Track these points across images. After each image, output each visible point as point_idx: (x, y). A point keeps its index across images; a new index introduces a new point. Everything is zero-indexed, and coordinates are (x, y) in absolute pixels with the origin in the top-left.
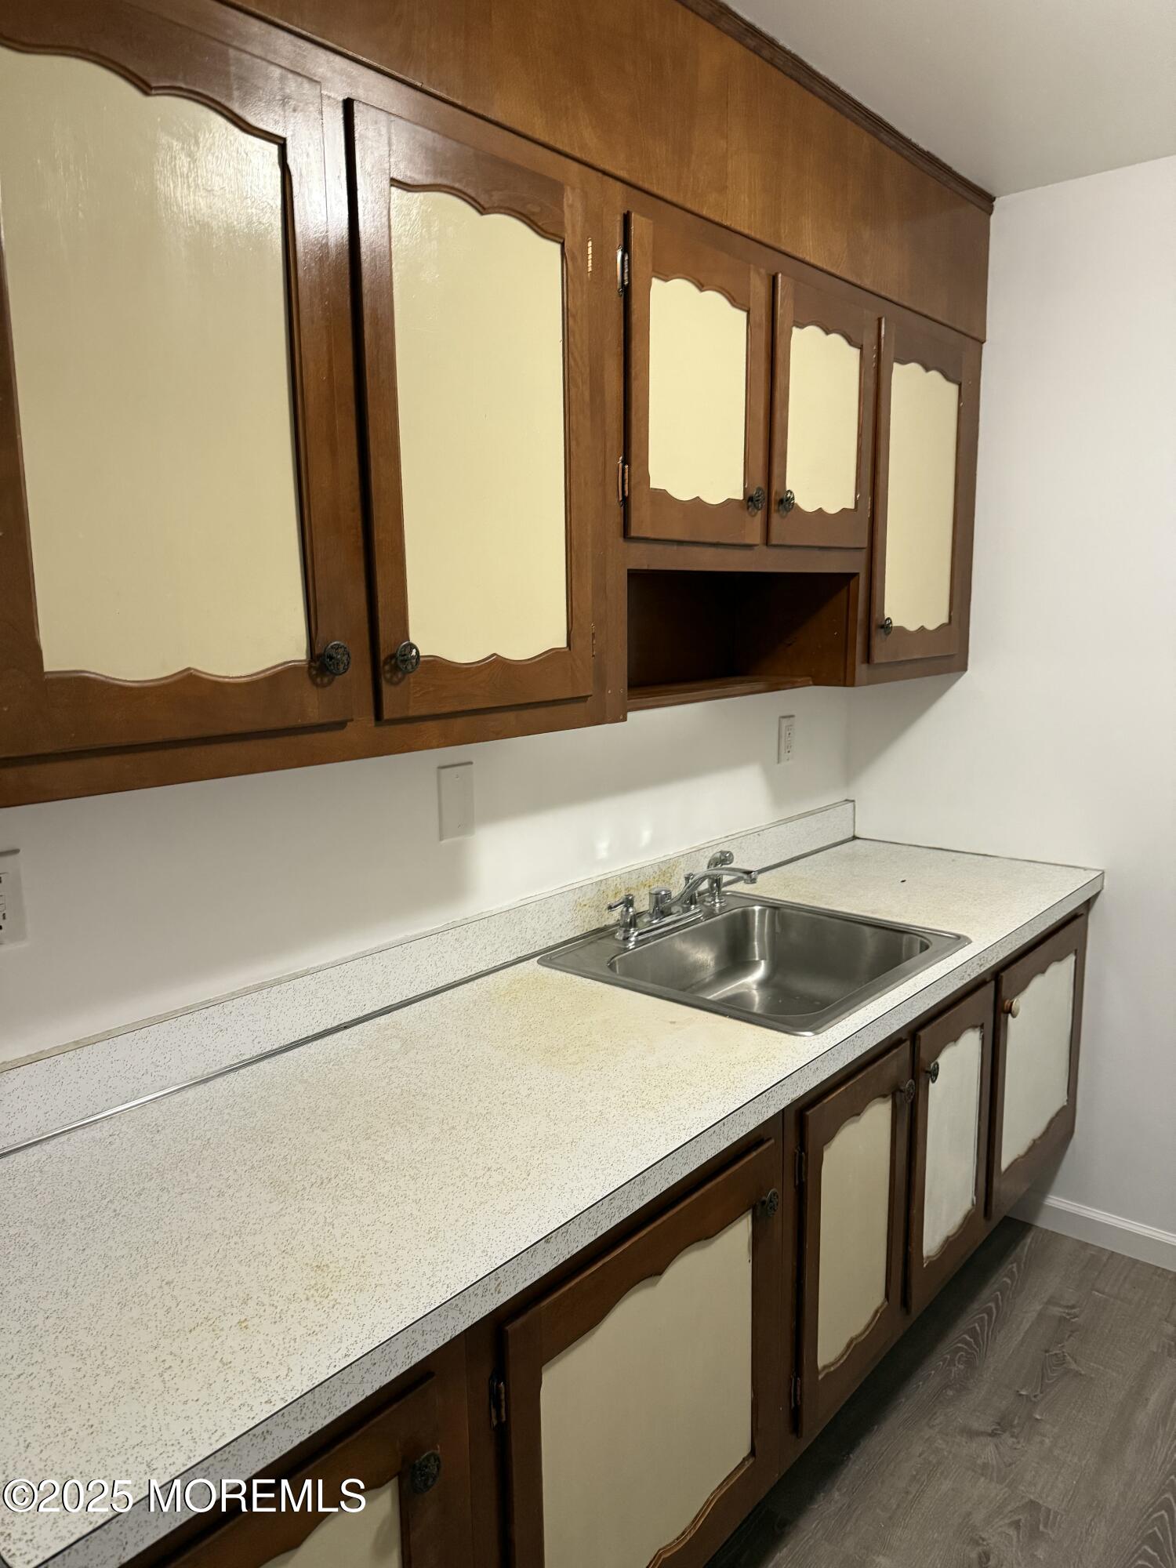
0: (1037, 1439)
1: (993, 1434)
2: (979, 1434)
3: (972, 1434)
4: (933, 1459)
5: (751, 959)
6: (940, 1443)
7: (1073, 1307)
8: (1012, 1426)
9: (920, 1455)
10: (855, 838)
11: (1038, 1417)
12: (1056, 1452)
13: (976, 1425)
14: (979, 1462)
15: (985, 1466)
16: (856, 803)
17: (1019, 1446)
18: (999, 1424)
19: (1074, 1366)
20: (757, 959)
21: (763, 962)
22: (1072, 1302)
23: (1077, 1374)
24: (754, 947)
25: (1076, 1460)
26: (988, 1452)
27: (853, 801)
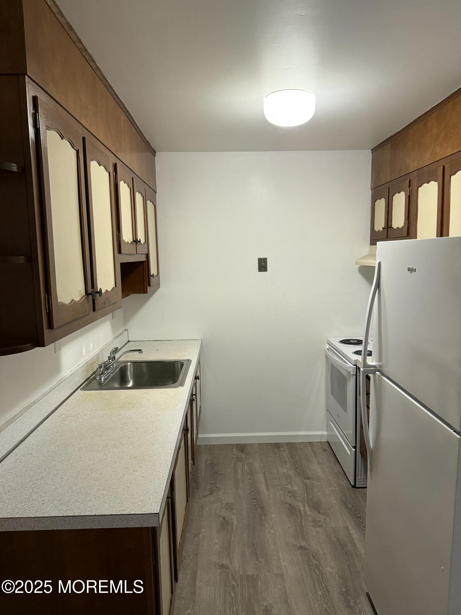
0: (221, 491)
1: (211, 494)
2: (207, 496)
3: (206, 496)
4: (200, 505)
5: (128, 380)
6: (200, 501)
7: (212, 460)
8: (214, 491)
9: (197, 506)
10: (129, 341)
11: (218, 486)
12: (226, 491)
13: (206, 494)
14: (211, 501)
15: (213, 501)
16: (128, 330)
17: (218, 494)
18: (211, 491)
19: (219, 472)
20: (130, 379)
21: (131, 380)
22: (211, 459)
23: (221, 474)
24: (128, 376)
25: (231, 491)
26: (212, 498)
27: (127, 330)
